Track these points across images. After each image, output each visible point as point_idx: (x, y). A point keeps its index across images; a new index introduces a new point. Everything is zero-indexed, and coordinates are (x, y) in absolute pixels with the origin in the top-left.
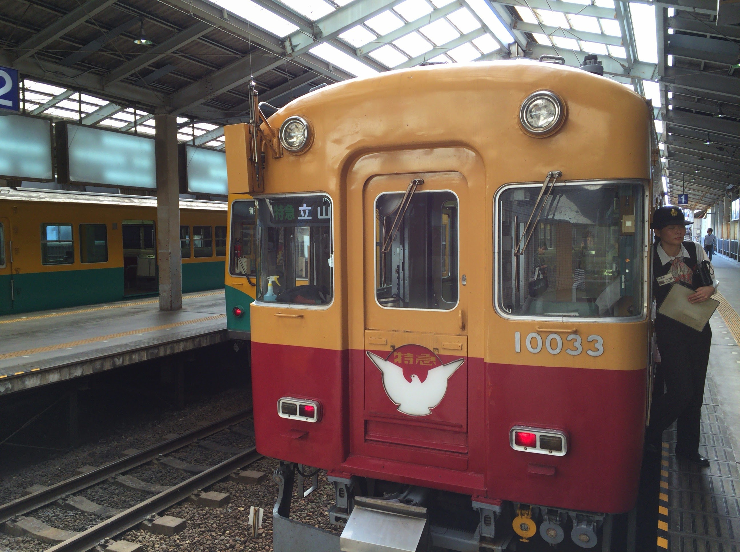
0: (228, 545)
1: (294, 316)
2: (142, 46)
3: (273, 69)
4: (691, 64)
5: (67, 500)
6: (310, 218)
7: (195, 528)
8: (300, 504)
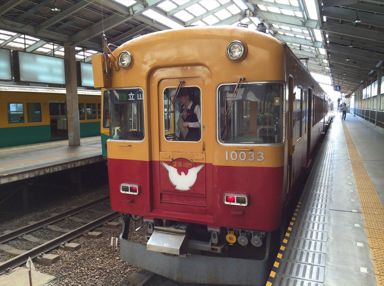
0: (101, 255)
1: (127, 145)
2: (55, 12)
3: (124, 23)
4: (335, 20)
5: (23, 237)
6: (134, 99)
7: (85, 248)
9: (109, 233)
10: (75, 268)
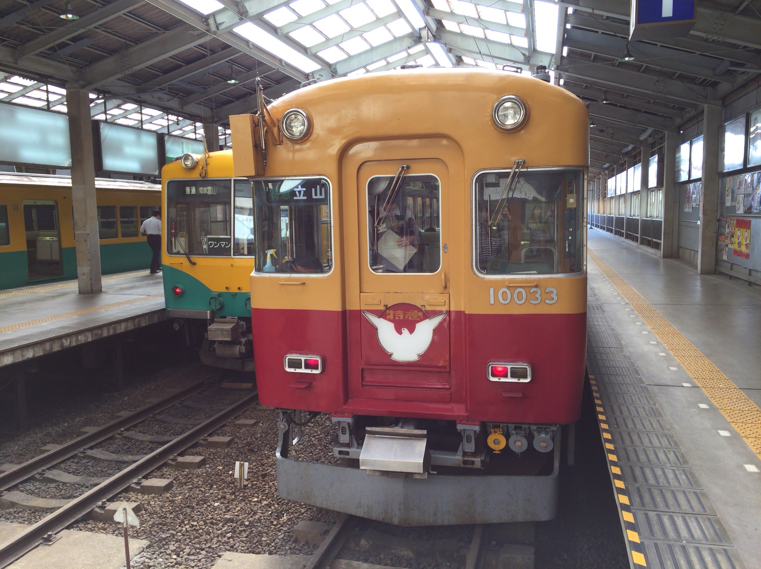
0: (219, 497)
1: (297, 283)
2: (67, 21)
3: (195, 47)
4: (582, 55)
5: (44, 474)
6: (305, 198)
7: (182, 487)
8: (273, 460)
9: (216, 457)
10: (179, 523)
